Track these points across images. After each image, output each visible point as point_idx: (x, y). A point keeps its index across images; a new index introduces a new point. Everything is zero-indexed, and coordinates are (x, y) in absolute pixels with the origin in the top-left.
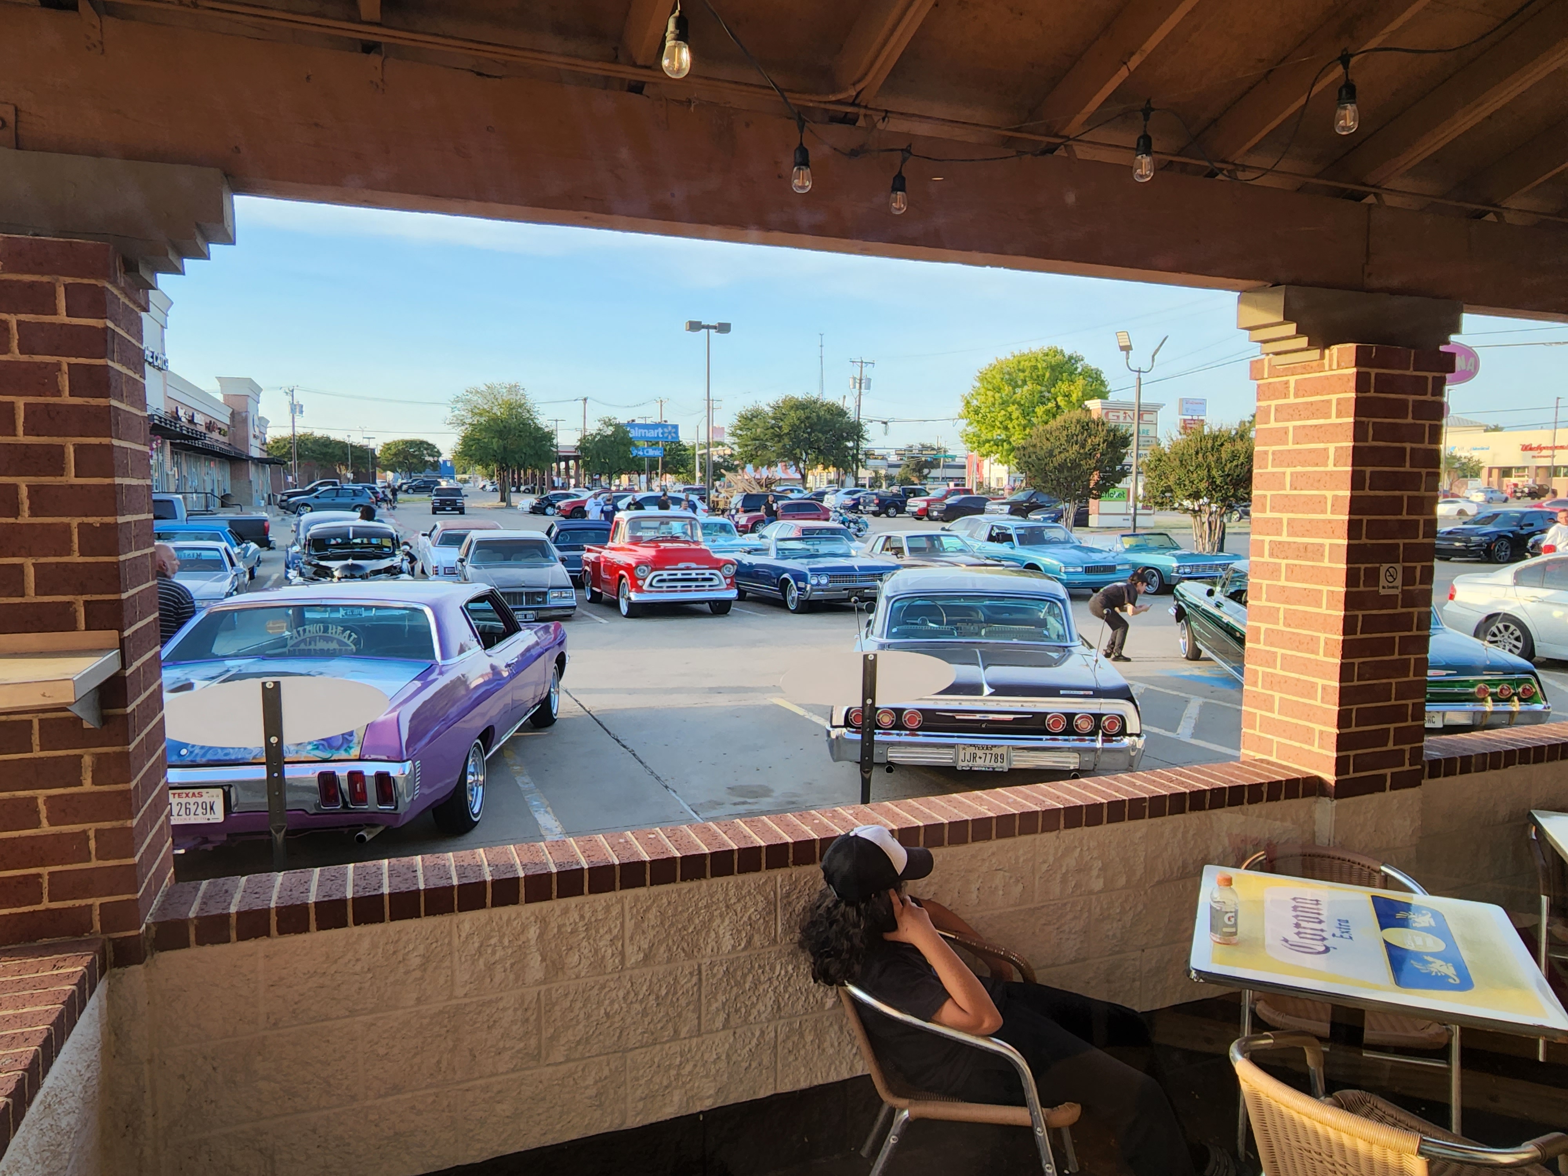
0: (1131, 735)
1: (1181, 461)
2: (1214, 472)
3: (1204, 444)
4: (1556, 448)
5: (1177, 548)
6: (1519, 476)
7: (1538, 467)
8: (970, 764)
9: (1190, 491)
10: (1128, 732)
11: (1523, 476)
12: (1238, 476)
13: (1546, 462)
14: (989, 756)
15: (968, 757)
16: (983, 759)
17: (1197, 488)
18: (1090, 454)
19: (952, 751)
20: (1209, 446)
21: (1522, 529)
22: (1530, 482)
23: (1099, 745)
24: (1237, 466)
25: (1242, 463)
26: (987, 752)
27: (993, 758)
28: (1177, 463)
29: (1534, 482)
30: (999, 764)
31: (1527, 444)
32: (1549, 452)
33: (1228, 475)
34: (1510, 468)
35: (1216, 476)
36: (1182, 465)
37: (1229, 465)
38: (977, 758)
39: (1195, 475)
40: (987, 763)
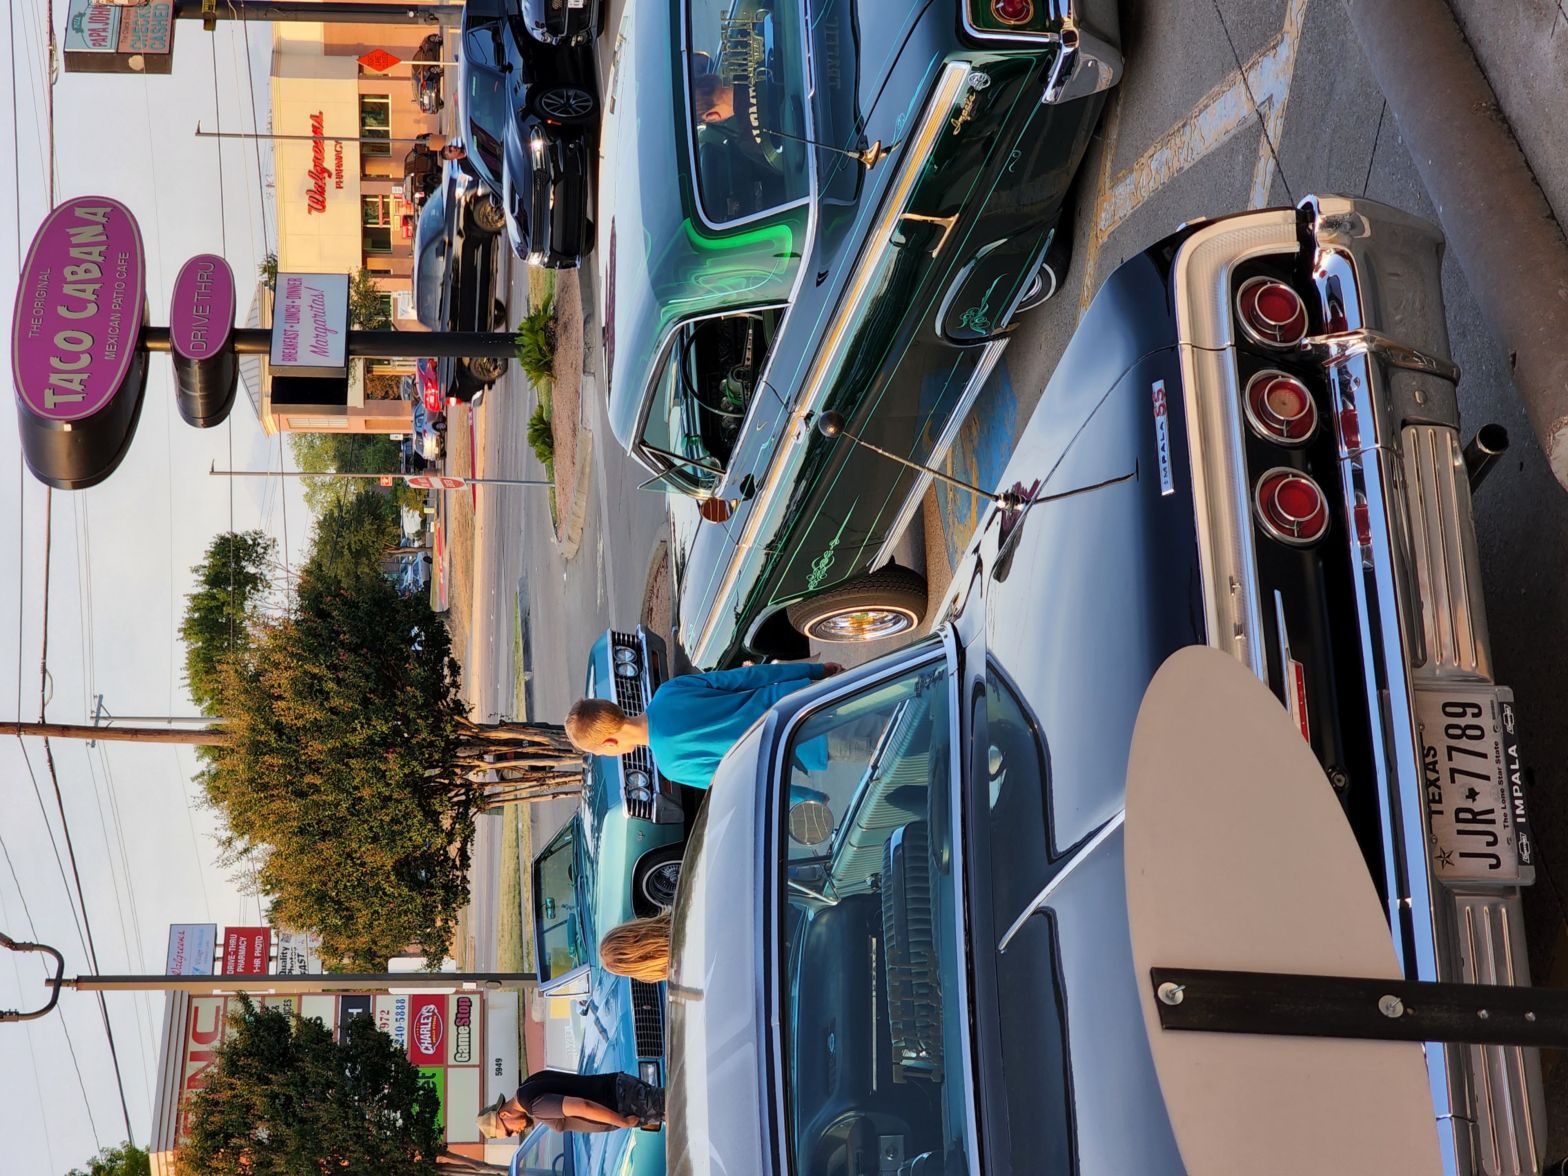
0: (1307, 241)
1: (325, 835)
2: (356, 740)
3: (273, 778)
4: (317, 130)
5: (576, 827)
6: (386, 214)
7: (364, 177)
8: (1504, 833)
9: (410, 804)
10: (1294, 247)
11: (386, 206)
12: (367, 677)
13: (352, 154)
14: (1461, 761)
15: (1479, 844)
16: (1478, 784)
17: (400, 786)
18: (303, 1121)
19: (1465, 905)
20: (278, 761)
21: (510, 68)
22: (397, 190)
23: (1357, 346)
24: (339, 682)
25: (333, 668)
26: (1444, 765)
27: (1464, 743)
28: (328, 848)
29: (399, 182)
30: (1486, 721)
31: (306, 201)
32: (329, 148)
33: (366, 702)
34: (367, 233)
35: (367, 732)
36: (337, 833)
37: (336, 702)
38: (1479, 805)
39: (366, 793)
40: (1490, 766)
